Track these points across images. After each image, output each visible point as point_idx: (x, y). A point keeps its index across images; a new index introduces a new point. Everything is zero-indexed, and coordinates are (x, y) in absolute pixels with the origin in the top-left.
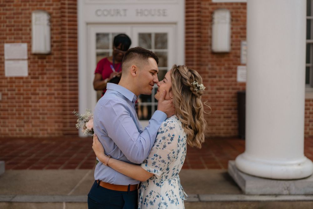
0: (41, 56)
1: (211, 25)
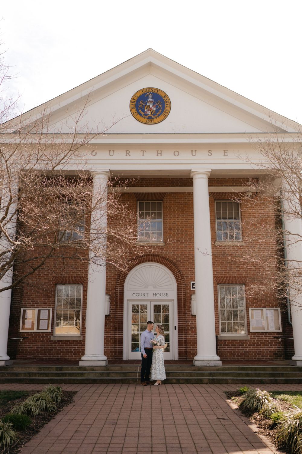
1: (191, 301)
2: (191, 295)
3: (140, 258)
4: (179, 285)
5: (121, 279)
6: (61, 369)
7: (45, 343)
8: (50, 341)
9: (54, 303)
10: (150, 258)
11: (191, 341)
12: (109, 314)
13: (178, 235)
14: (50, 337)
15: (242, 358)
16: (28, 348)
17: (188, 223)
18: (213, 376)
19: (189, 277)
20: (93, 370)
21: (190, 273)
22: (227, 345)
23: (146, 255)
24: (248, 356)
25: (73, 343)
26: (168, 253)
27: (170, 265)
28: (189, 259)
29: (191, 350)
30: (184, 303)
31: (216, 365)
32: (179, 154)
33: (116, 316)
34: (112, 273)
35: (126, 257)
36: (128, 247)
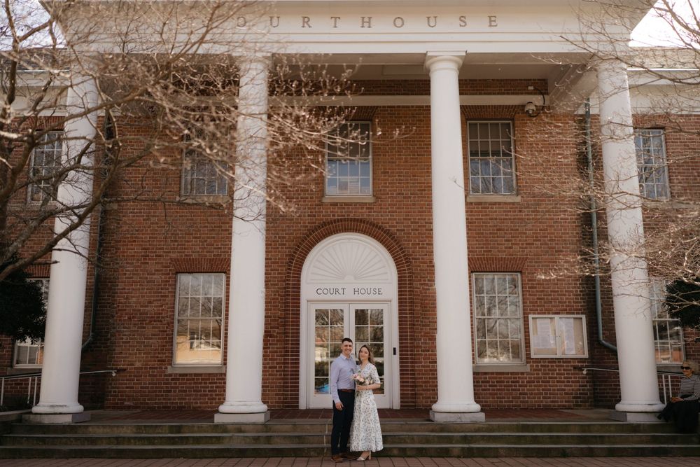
3: (331, 225)
4: (401, 274)
5: (295, 264)
6: (179, 429)
7: (157, 380)
8: (166, 375)
9: (174, 307)
10: (348, 224)
11: (423, 374)
13: (399, 183)
14: (166, 368)
15: (515, 406)
16: (127, 388)
17: (418, 162)
18: (469, 443)
19: (419, 259)
20: (240, 431)
21: (422, 252)
22: (488, 382)
23: (341, 220)
24: (527, 402)
25: (209, 379)
26: (382, 216)
27: (385, 237)
28: (419, 226)
29: (423, 390)
30: (411, 306)
31: (474, 420)
32: (403, 24)
33: (287, 329)
34: (279, 252)
35: (304, 223)
36: (307, 205)
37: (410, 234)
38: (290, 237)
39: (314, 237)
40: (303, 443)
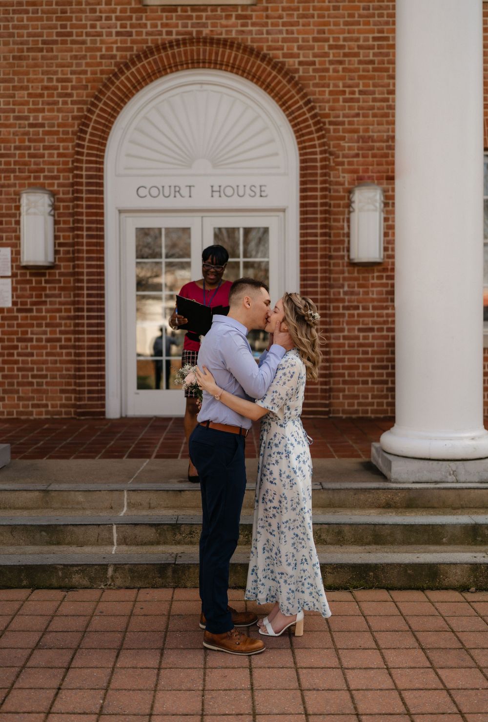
0: (37, 271)
1: (349, 212)
2: (350, 192)
3: (163, 54)
4: (306, 154)
5: (92, 134)
10: (198, 51)
11: (345, 353)
12: (51, 258)
19: (343, 123)
21: (350, 108)
23: (185, 42)
26: (268, 33)
27: (275, 77)
28: (345, 55)
29: (345, 382)
30: (325, 219)
33: (78, 266)
34: (59, 110)
35: (109, 49)
36: (114, 11)
37: (327, 70)
38: (79, 80)
39: (128, 79)
40: (58, 544)
